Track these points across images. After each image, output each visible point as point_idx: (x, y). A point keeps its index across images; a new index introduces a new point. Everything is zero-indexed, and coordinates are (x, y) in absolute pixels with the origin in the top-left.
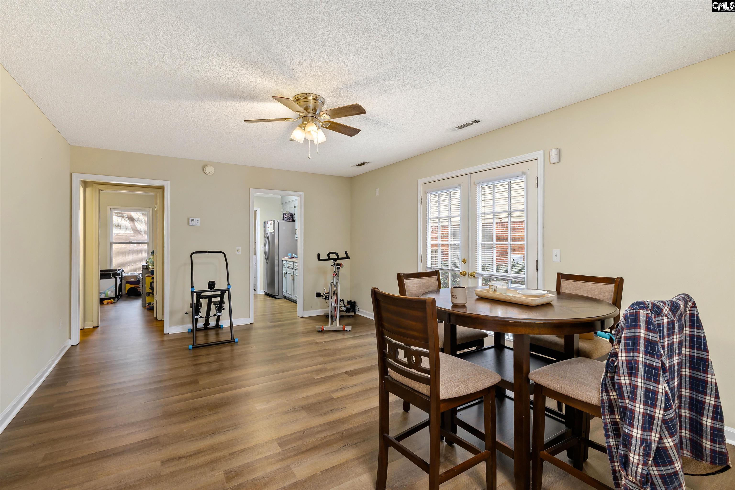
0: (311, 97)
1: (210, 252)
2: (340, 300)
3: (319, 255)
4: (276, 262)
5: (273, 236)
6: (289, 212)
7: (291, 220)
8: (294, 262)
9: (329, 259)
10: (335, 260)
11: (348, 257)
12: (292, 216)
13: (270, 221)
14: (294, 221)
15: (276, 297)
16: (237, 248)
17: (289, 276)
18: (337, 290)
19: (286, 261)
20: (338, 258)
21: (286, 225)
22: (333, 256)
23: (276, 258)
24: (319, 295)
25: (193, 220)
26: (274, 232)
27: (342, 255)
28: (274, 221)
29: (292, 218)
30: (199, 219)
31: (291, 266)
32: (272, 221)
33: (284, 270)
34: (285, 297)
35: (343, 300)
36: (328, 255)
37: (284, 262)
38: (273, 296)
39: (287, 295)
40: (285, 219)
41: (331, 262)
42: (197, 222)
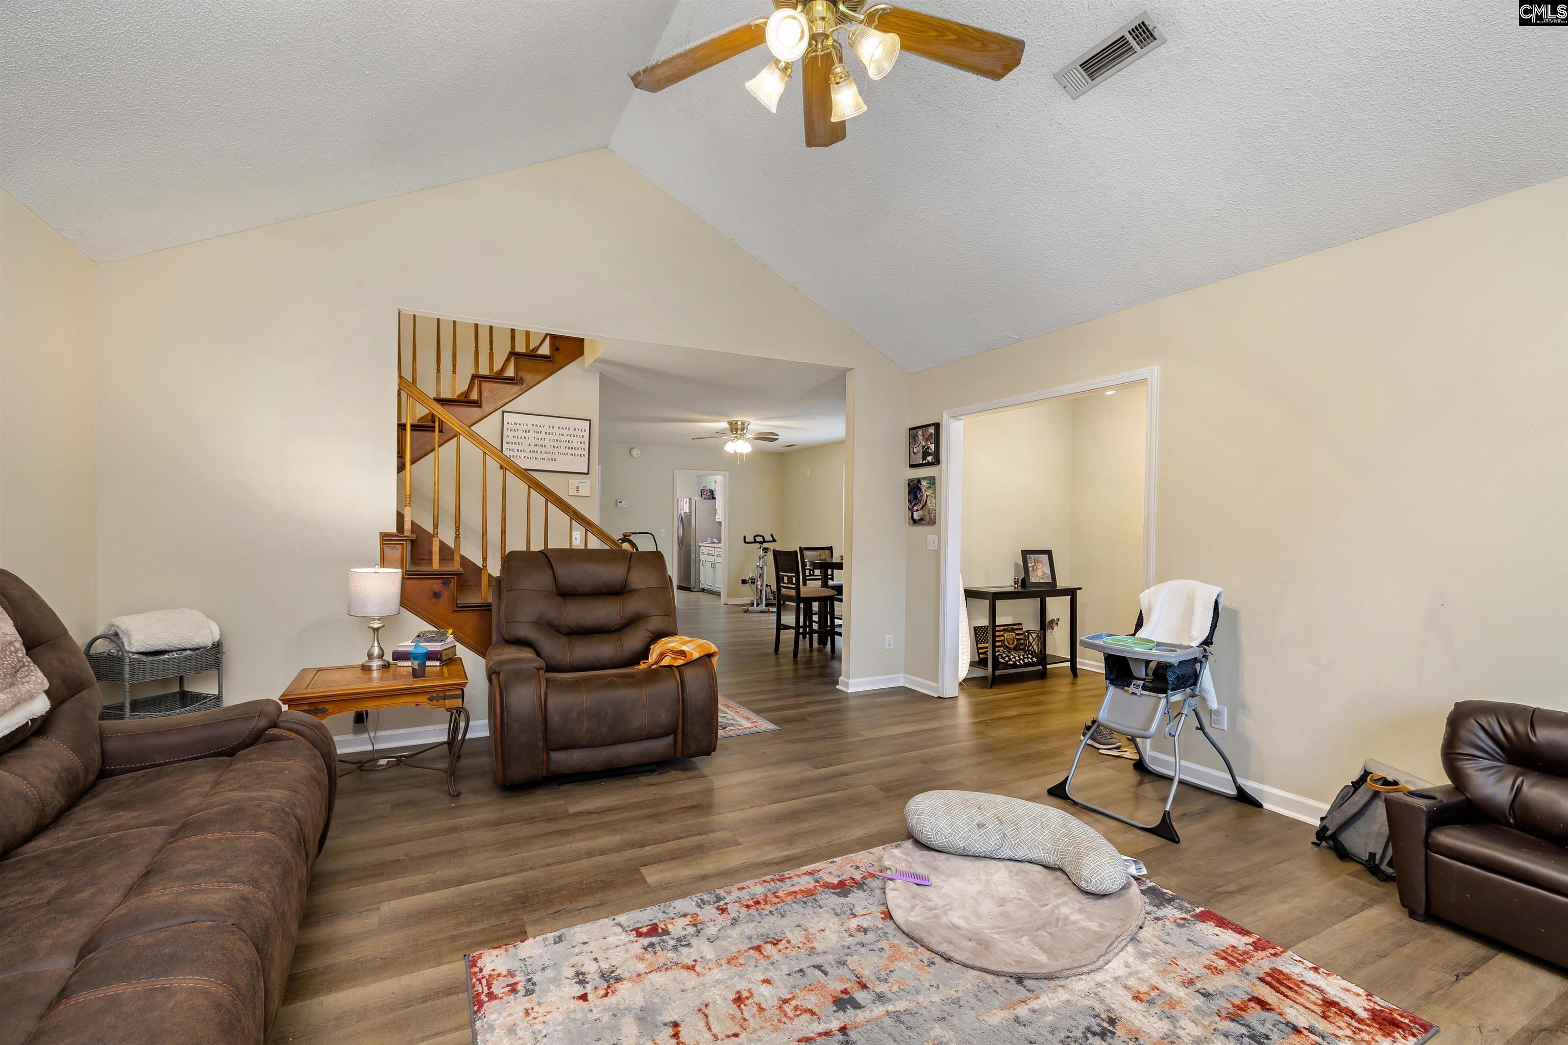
0: (739, 423)
1: (639, 533)
2: (767, 586)
3: (745, 537)
4: (693, 548)
5: (689, 516)
6: (708, 488)
7: (711, 497)
8: (715, 547)
9: (755, 542)
10: (761, 543)
11: (774, 541)
12: (712, 492)
13: (685, 499)
14: (715, 498)
15: (692, 589)
16: (661, 530)
17: (708, 565)
18: (763, 572)
19: (705, 546)
20: (764, 541)
21: (704, 504)
22: (759, 539)
23: (693, 544)
24: (744, 582)
25: (620, 502)
26: (690, 512)
27: (768, 538)
28: (690, 499)
29: (711, 495)
30: (626, 501)
31: (711, 552)
32: (688, 499)
33: (702, 557)
34: (703, 590)
35: (770, 586)
36: (755, 537)
37: (702, 548)
38: (688, 589)
39: (706, 587)
40: (704, 496)
41: (758, 545)
42: (624, 504)
